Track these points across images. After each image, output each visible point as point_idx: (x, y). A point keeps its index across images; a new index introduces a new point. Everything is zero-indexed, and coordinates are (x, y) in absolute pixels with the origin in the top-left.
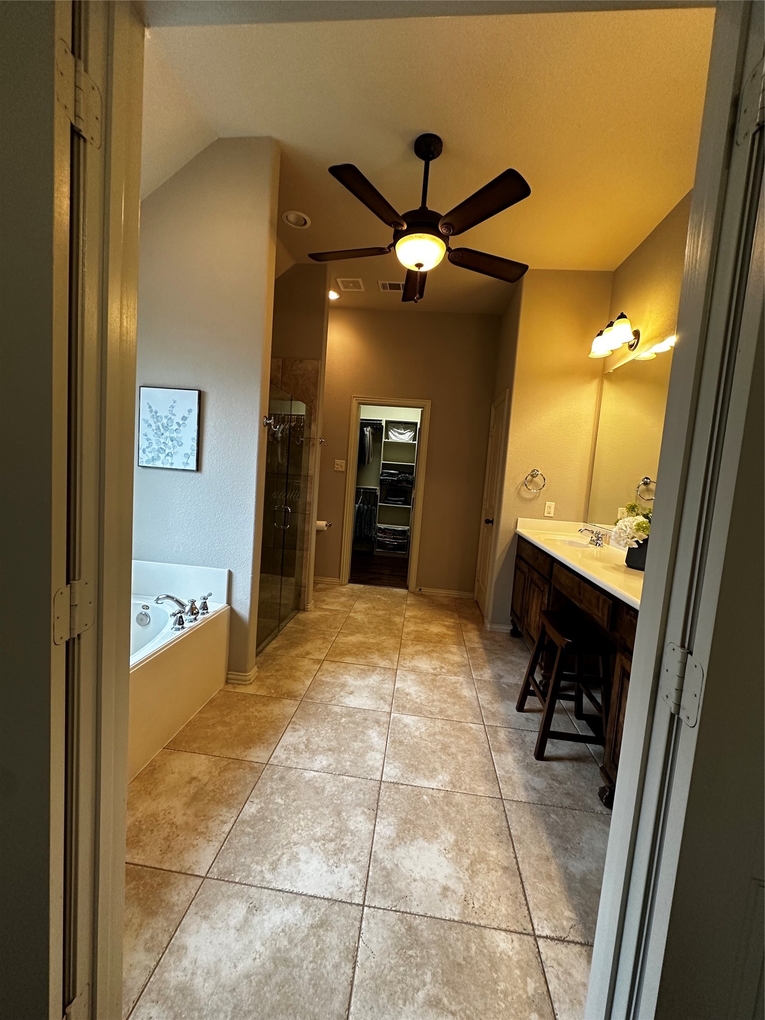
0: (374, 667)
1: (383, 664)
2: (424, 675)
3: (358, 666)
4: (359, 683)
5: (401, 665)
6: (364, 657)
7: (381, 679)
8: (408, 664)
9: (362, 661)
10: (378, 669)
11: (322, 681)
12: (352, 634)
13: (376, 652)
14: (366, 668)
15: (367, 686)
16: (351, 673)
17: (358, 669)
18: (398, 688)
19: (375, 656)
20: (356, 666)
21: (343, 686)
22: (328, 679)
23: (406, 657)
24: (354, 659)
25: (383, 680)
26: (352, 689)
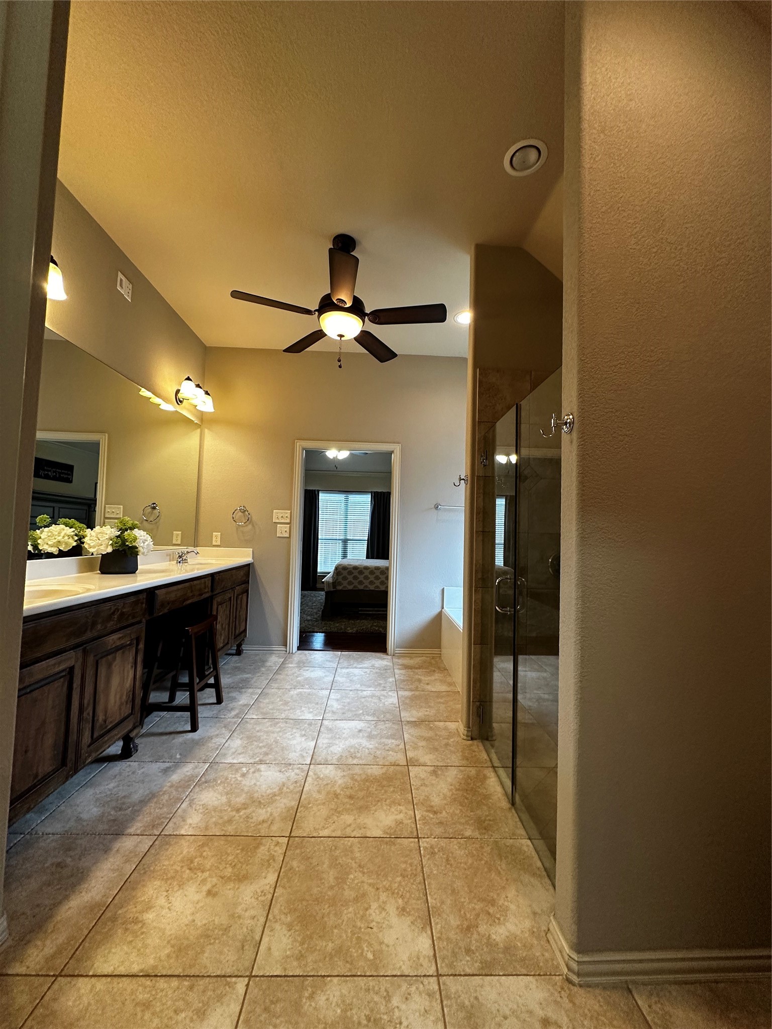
0: (341, 764)
1: (328, 771)
2: (275, 760)
3: (361, 762)
4: (353, 742)
5: (303, 771)
6: (356, 777)
7: (331, 749)
8: (293, 773)
9: (357, 770)
10: (335, 762)
11: (393, 739)
12: (392, 837)
13: (338, 791)
14: (350, 761)
15: (346, 739)
16: (367, 751)
17: (360, 758)
18: (313, 740)
19: (340, 782)
20: (363, 762)
21: (370, 737)
22: (390, 741)
23: (291, 787)
24: (369, 771)
25: (330, 747)
26: (361, 734)
